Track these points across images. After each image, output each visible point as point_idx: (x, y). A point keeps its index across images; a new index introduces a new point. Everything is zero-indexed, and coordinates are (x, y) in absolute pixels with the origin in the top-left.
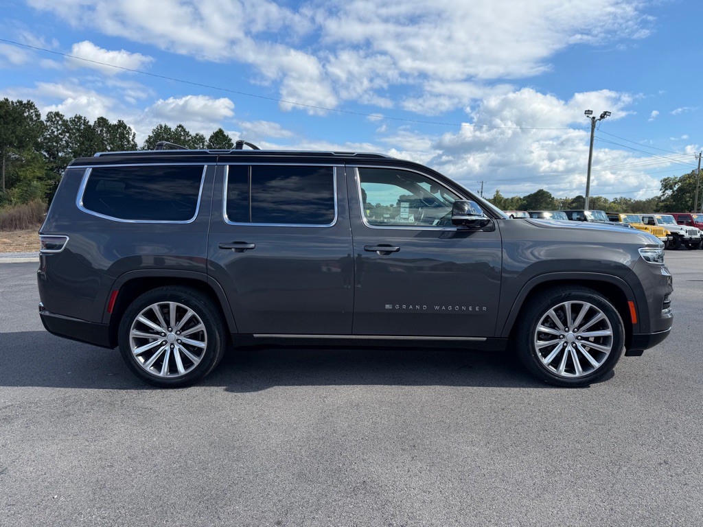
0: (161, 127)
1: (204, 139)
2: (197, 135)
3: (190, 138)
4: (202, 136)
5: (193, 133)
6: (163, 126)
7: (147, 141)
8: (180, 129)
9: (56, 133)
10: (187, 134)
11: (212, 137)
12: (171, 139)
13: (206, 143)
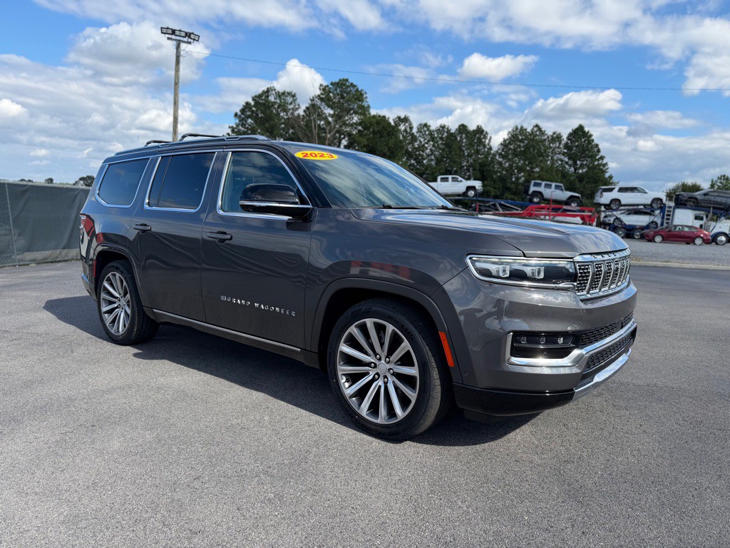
0: (517, 129)
1: (561, 137)
2: (554, 133)
3: (546, 137)
4: (560, 134)
5: (549, 132)
6: (519, 127)
7: (501, 144)
8: (535, 129)
9: (423, 143)
10: (543, 133)
11: (570, 135)
12: (525, 139)
13: (563, 142)
